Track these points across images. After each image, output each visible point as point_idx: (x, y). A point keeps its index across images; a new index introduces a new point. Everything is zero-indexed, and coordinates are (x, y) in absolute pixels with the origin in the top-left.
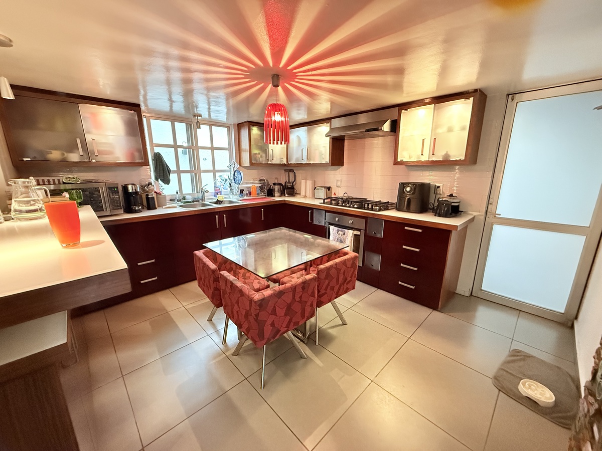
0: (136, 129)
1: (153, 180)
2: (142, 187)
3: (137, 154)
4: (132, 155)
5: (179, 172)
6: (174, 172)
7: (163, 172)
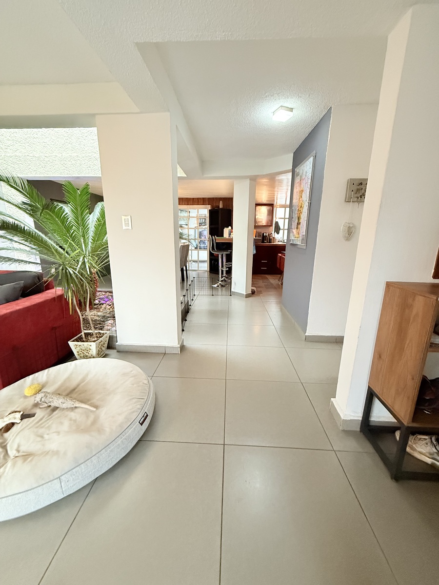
0: (271, 213)
1: (273, 232)
2: (269, 235)
3: (269, 222)
4: (268, 223)
5: (284, 229)
6: (282, 229)
7: (277, 229)
